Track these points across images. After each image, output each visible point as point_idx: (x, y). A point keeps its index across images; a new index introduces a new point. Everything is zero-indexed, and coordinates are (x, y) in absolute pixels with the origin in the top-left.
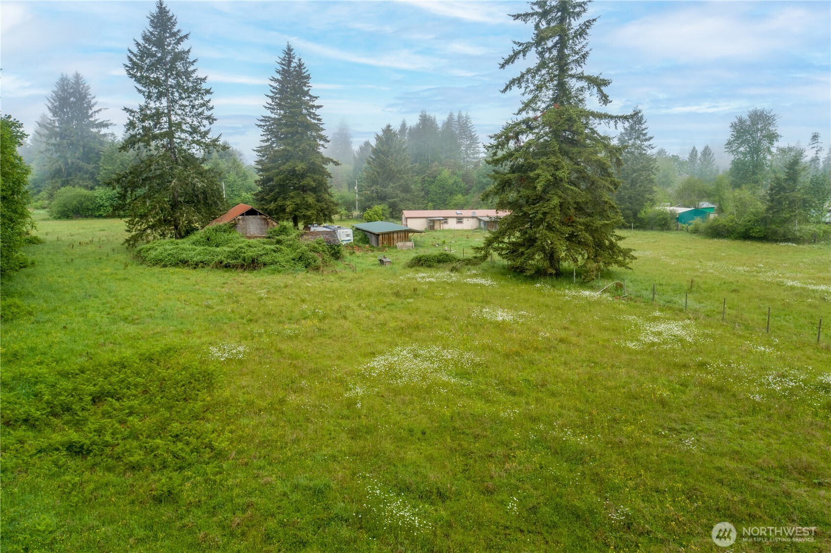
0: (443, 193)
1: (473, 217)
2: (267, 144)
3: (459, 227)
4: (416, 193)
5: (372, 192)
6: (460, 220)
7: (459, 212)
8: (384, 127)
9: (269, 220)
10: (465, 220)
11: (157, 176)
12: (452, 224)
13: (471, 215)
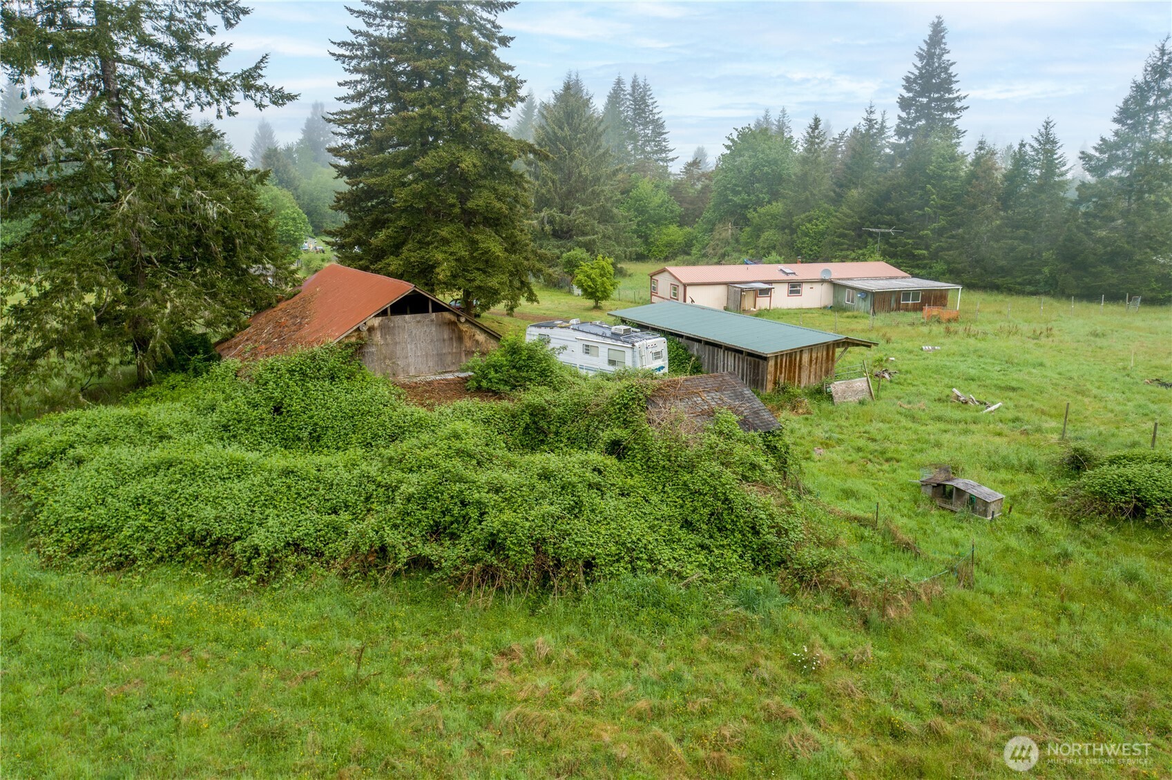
0: (644, 222)
1: (823, 281)
2: (355, 105)
3: (794, 302)
4: (622, 224)
5: (542, 222)
6: (795, 287)
7: (788, 268)
8: (559, 87)
9: (464, 327)
10: (805, 288)
11: (67, 179)
12: (781, 298)
13: (819, 276)
